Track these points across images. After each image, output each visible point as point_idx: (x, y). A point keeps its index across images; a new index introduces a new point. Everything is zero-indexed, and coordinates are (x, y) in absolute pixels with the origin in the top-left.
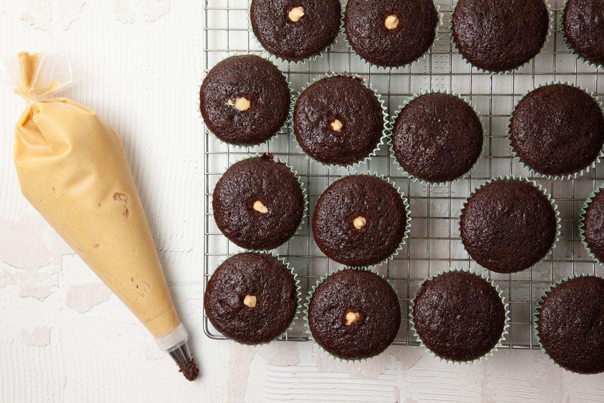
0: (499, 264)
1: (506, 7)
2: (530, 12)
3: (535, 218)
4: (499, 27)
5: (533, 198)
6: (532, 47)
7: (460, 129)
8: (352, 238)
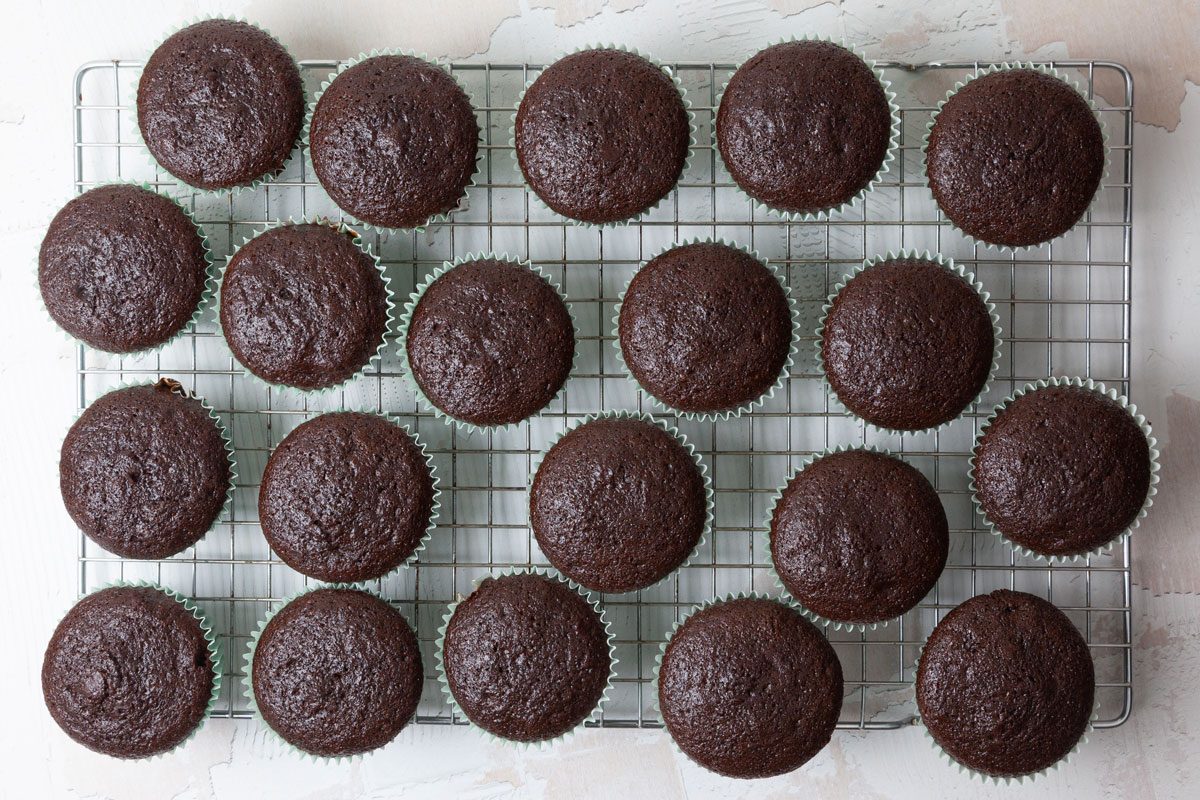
0: (598, 578)
1: (606, 105)
2: (651, 115)
3: (663, 490)
4: (595, 143)
5: (661, 453)
6: (660, 179)
7: (528, 326)
8: (329, 531)
